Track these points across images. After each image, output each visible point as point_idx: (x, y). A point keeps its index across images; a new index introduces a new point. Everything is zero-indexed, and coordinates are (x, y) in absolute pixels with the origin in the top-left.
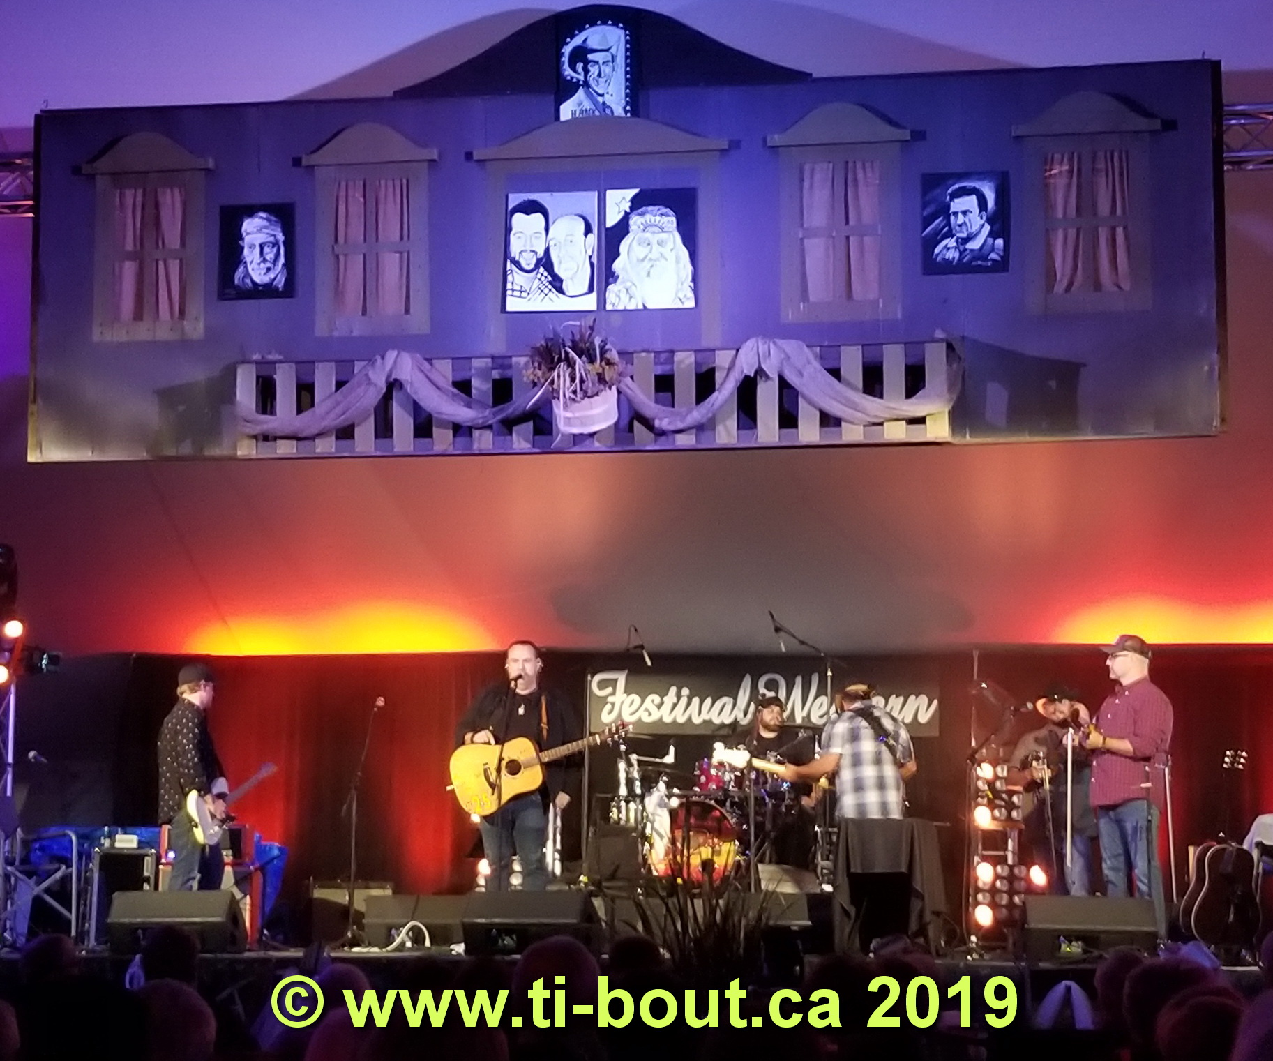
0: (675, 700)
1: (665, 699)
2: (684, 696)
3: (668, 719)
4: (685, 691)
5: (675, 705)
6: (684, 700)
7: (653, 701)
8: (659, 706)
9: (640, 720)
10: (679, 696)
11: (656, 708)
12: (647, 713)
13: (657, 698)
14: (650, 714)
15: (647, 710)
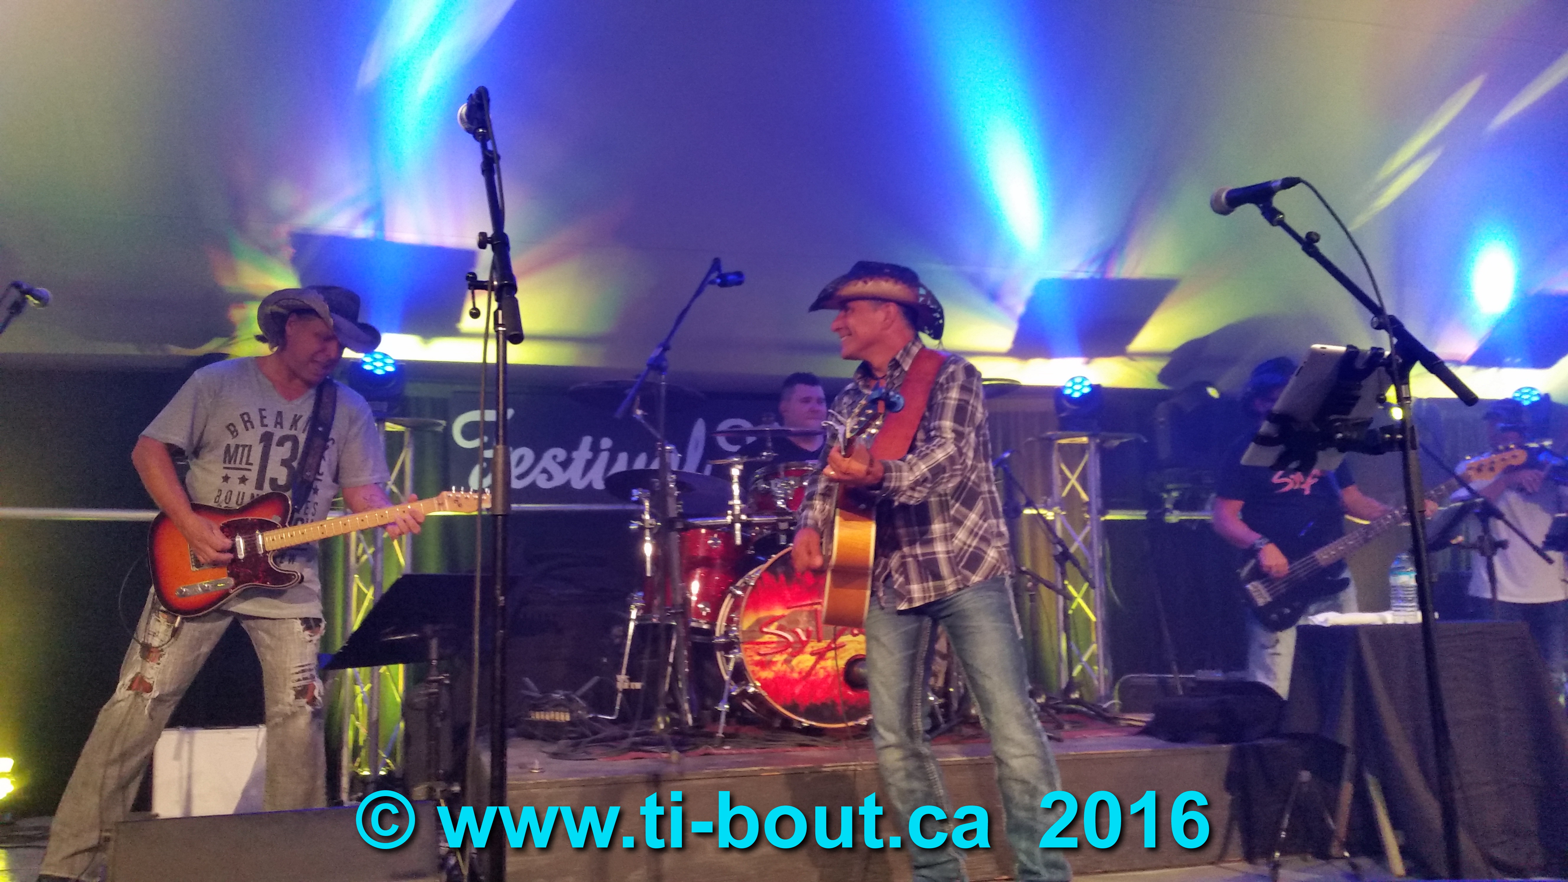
0: (589, 455)
1: (575, 454)
2: (604, 450)
3: (579, 484)
4: (606, 443)
5: (589, 465)
6: (604, 457)
7: (555, 457)
8: (565, 465)
9: (533, 485)
10: (595, 449)
11: (559, 469)
12: (545, 476)
13: (561, 454)
14: (550, 478)
15: (545, 471)
